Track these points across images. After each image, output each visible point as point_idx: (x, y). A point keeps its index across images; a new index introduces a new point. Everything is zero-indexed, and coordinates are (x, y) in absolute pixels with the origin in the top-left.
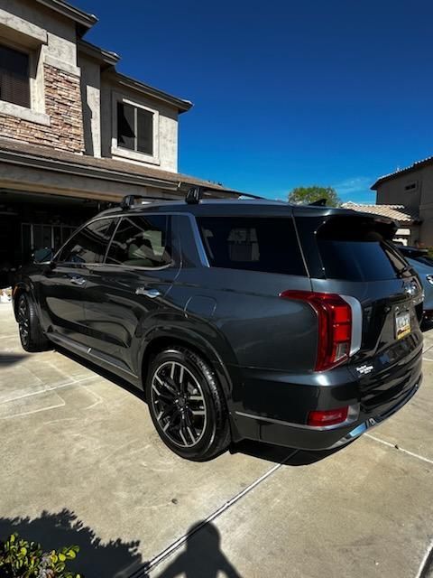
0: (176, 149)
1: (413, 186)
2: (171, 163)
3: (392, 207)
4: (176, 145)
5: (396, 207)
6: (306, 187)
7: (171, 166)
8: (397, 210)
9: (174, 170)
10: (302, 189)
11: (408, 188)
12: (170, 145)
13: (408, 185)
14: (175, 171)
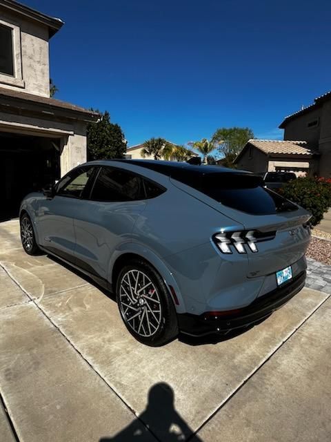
0: (47, 72)
1: (315, 123)
2: (41, 86)
3: (295, 142)
4: (47, 67)
5: (299, 142)
6: (228, 128)
7: (40, 91)
8: (301, 145)
9: (45, 94)
10: (224, 130)
11: (310, 125)
12: (38, 67)
13: (310, 122)
14: (47, 95)
